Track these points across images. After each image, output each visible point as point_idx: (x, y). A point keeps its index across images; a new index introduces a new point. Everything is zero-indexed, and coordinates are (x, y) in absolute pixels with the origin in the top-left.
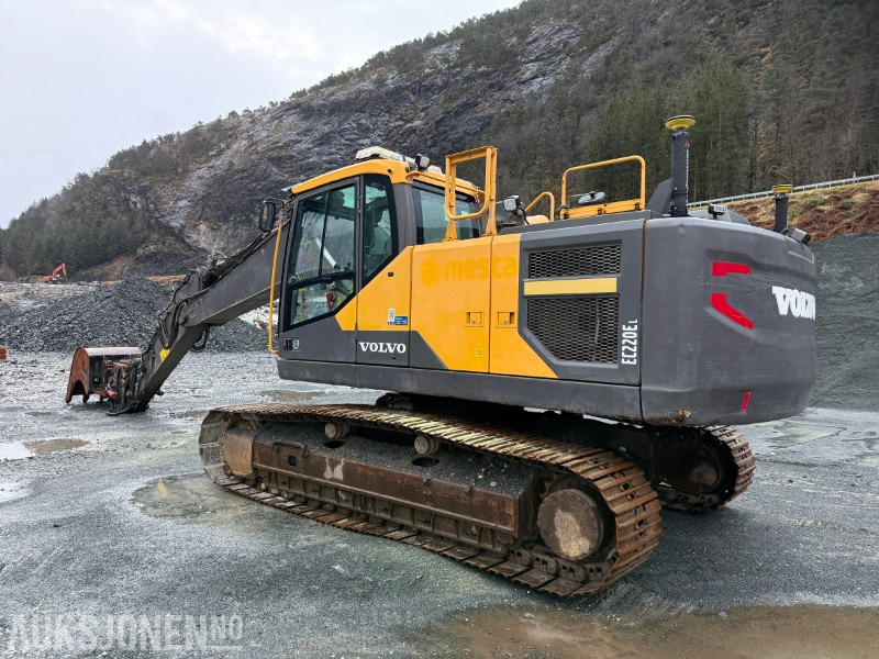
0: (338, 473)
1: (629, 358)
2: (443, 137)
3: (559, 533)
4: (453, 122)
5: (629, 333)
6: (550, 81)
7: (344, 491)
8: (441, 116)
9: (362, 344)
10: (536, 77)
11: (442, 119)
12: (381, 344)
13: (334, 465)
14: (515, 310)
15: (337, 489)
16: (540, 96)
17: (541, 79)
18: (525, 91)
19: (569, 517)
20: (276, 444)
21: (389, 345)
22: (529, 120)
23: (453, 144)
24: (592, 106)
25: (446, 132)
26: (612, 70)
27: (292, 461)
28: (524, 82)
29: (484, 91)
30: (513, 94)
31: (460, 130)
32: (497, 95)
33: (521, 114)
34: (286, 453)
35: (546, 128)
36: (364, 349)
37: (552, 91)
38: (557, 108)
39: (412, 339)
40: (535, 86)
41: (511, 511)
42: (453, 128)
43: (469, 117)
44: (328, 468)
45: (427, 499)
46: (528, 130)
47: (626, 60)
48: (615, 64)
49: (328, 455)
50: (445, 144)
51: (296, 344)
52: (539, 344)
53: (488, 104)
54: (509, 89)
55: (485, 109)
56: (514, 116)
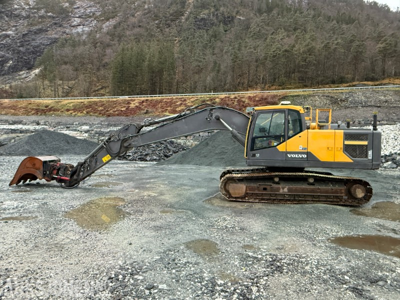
0: (286, 190)
1: (370, 158)
2: (27, 43)
3: (357, 193)
4: (33, 37)
5: (370, 153)
6: (86, 29)
7: (287, 194)
8: (26, 32)
9: (289, 155)
10: (80, 25)
11: (26, 34)
12: (297, 155)
13: (283, 188)
14: (342, 147)
15: (285, 194)
16: (82, 35)
17: (82, 27)
18: (74, 31)
19: (359, 190)
20: (259, 185)
21: (300, 155)
22: (79, 45)
23: (34, 48)
24: (108, 46)
25: (29, 41)
26: (117, 31)
27: (265, 189)
28: (73, 26)
29: (51, 25)
30: (67, 31)
31: (38, 42)
32: (59, 29)
33: (74, 42)
34: (262, 187)
35: (89, 51)
36: (289, 156)
37: (90, 34)
38: (92, 43)
39: (308, 153)
40: (80, 29)
41: (343, 191)
42: (34, 40)
43: (43, 36)
44: (281, 189)
45: (318, 192)
46: (80, 50)
47: (124, 29)
48: (119, 30)
49: (280, 186)
50: (29, 47)
51: (258, 155)
52: (348, 155)
53: (54, 32)
54: (65, 27)
55: (53, 34)
56: (71, 42)
